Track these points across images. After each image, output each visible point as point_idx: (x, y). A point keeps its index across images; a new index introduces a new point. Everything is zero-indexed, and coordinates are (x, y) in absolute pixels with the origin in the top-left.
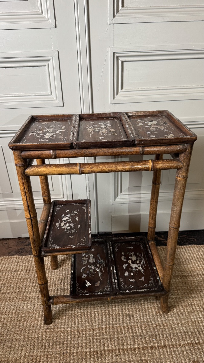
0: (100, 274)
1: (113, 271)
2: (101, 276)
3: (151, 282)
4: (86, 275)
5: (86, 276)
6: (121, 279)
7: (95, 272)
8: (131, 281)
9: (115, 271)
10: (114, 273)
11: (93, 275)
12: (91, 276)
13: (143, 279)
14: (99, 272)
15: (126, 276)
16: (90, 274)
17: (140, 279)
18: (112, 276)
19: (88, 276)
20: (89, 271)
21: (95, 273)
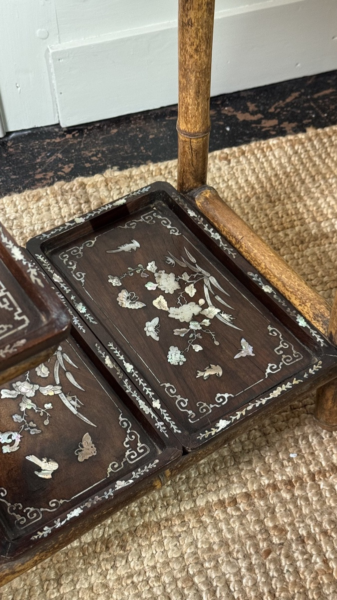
0: (70, 404)
1: (123, 370)
2: (78, 409)
3: (282, 349)
4: (16, 436)
5: (18, 442)
6: (168, 385)
7: (48, 406)
8: (210, 376)
9: (129, 367)
10: (127, 375)
11: (46, 423)
12: (37, 427)
13: (247, 350)
14: (62, 397)
15: (177, 367)
16: (31, 424)
17: (237, 357)
18: (129, 389)
19: (24, 434)
20: (21, 414)
21: (48, 410)
